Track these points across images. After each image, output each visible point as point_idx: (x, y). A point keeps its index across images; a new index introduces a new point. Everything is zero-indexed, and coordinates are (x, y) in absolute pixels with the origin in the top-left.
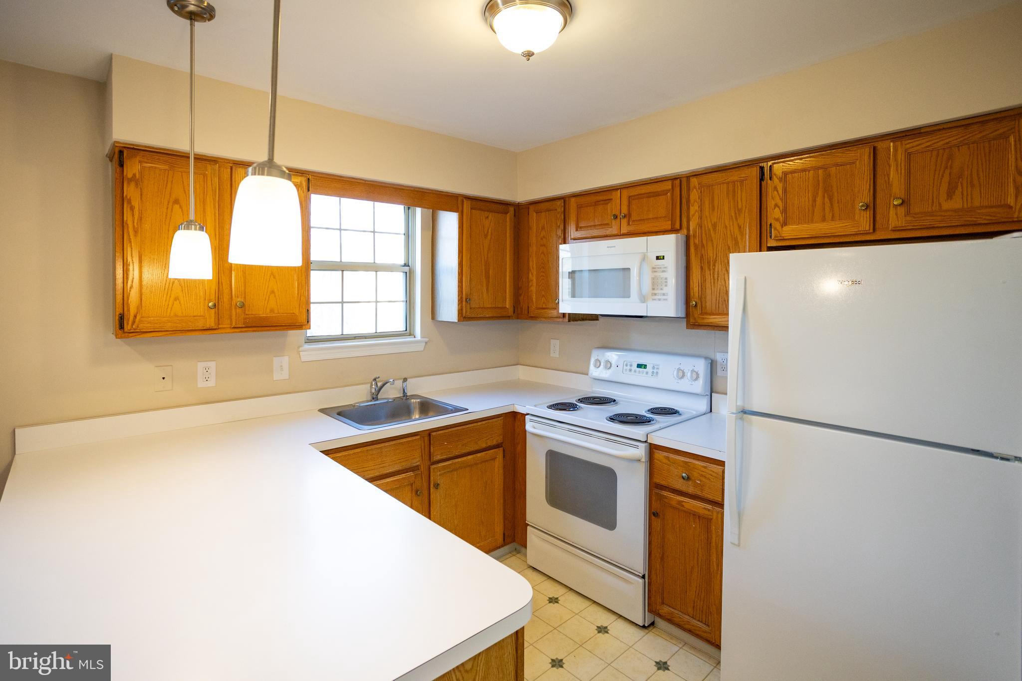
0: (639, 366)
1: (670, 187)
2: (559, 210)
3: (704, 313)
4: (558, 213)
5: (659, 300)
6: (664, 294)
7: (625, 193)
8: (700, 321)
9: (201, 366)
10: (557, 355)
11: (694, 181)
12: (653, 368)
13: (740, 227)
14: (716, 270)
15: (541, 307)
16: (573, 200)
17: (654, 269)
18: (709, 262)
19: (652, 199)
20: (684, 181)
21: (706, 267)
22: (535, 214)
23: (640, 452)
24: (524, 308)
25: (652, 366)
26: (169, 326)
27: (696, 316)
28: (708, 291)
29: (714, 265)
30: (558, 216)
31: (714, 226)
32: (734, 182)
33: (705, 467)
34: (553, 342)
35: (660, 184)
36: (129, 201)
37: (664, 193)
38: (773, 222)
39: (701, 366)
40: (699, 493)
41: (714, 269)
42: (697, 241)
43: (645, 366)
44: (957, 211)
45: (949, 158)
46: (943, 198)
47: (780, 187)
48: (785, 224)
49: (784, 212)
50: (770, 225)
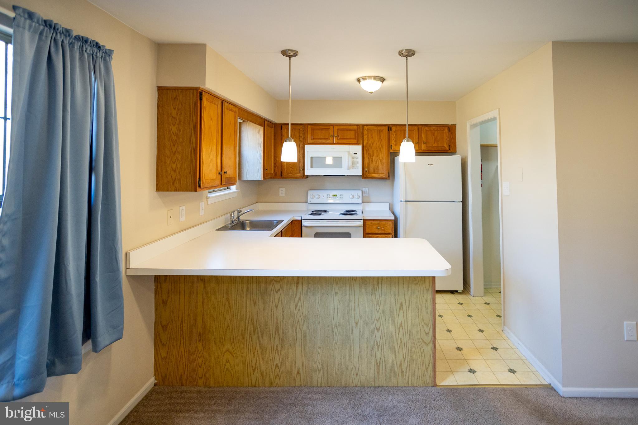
0: (333, 196)
1: (356, 128)
2: (301, 130)
3: (369, 173)
4: (301, 131)
5: (355, 169)
6: (357, 167)
7: (336, 128)
8: (368, 176)
9: (181, 208)
10: (284, 195)
11: (365, 127)
12: (340, 196)
13: (381, 145)
14: (374, 159)
15: (290, 172)
16: (309, 126)
17: (353, 158)
18: (371, 156)
19: (348, 131)
20: (361, 126)
21: (370, 157)
22: (286, 130)
23: (361, 223)
24: (277, 173)
25: (339, 195)
26: (210, 185)
27: (367, 174)
28: (371, 166)
29: (373, 157)
30: (301, 132)
31: (373, 144)
32: (379, 130)
33: (385, 223)
34: (281, 189)
35: (352, 126)
37: (355, 130)
38: (392, 145)
39: (360, 193)
40: (383, 232)
41: (373, 159)
42: (367, 149)
43: (336, 195)
44: (436, 147)
45: (434, 133)
46: (433, 143)
47: (394, 134)
48: (396, 145)
49: (396, 142)
50: (391, 145)
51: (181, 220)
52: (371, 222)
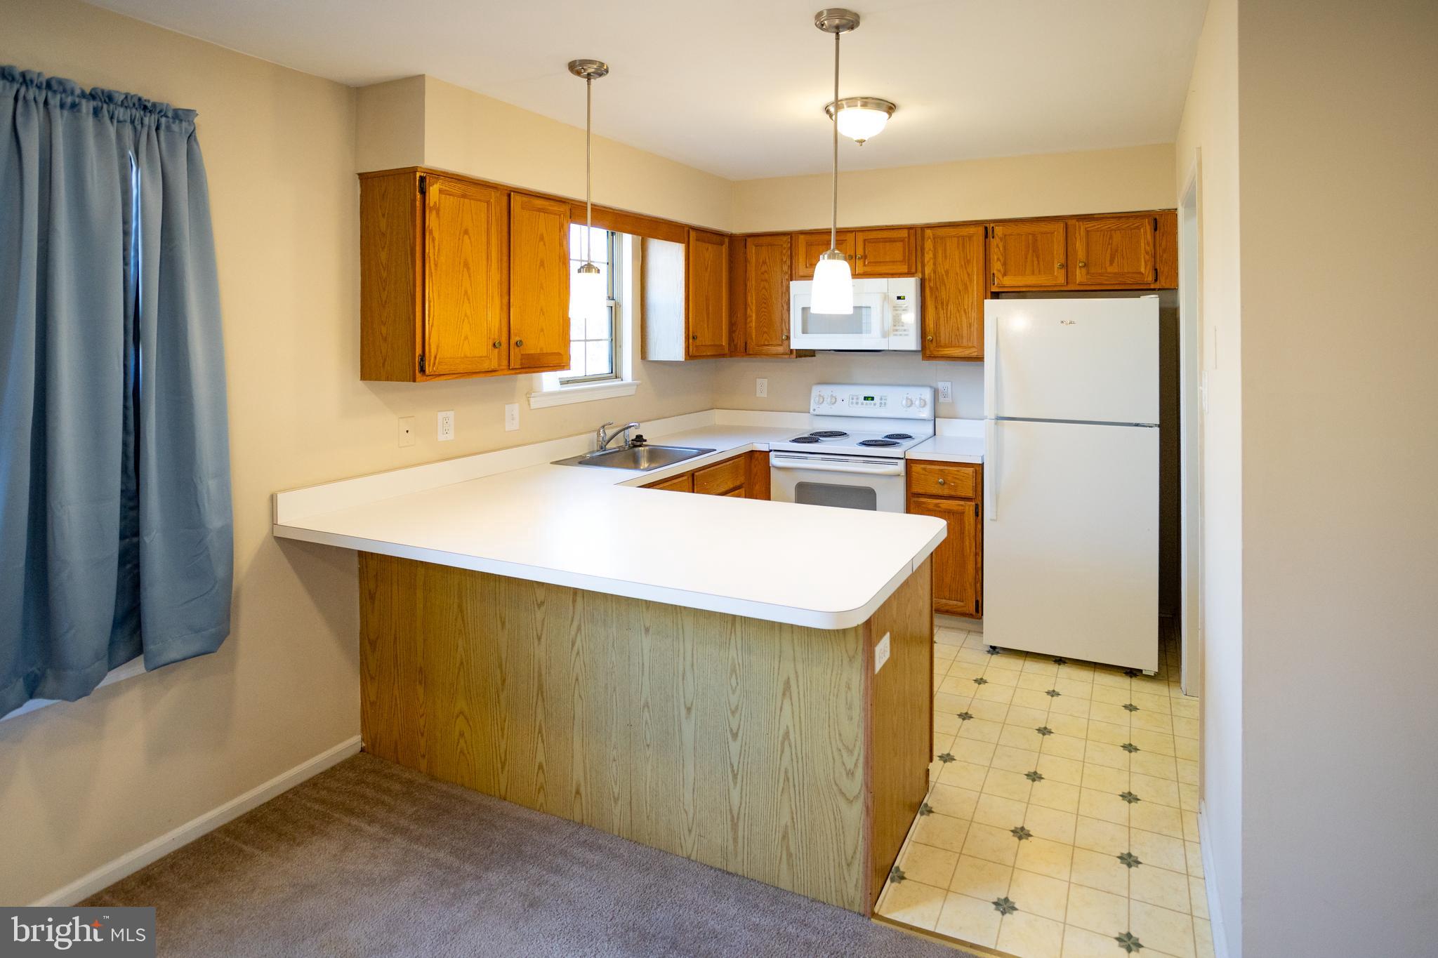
0: (866, 398)
1: (906, 235)
2: (785, 246)
3: (939, 346)
4: (784, 249)
5: (901, 335)
6: (905, 330)
7: (861, 237)
8: (936, 353)
9: (441, 415)
10: (764, 395)
11: (928, 232)
12: (881, 399)
13: (969, 275)
14: (949, 310)
15: (763, 343)
16: (802, 237)
17: (895, 308)
18: (942, 303)
19: (887, 244)
20: (919, 232)
21: (940, 306)
22: (754, 248)
23: (900, 467)
24: (739, 346)
25: (879, 397)
26: (461, 368)
27: (932, 349)
28: (942, 329)
29: (947, 305)
30: (784, 251)
31: (947, 272)
32: (963, 236)
33: (958, 471)
34: (759, 381)
35: (896, 232)
36: (431, 232)
37: (902, 240)
38: (996, 273)
39: (927, 394)
40: (953, 493)
41: (947, 309)
42: (932, 284)
43: (873, 399)
44: (1115, 273)
45: (1111, 237)
46: (1108, 263)
47: (1001, 246)
48: (1005, 274)
49: (1005, 264)
50: (994, 274)
51: (441, 438)
52: (923, 466)
